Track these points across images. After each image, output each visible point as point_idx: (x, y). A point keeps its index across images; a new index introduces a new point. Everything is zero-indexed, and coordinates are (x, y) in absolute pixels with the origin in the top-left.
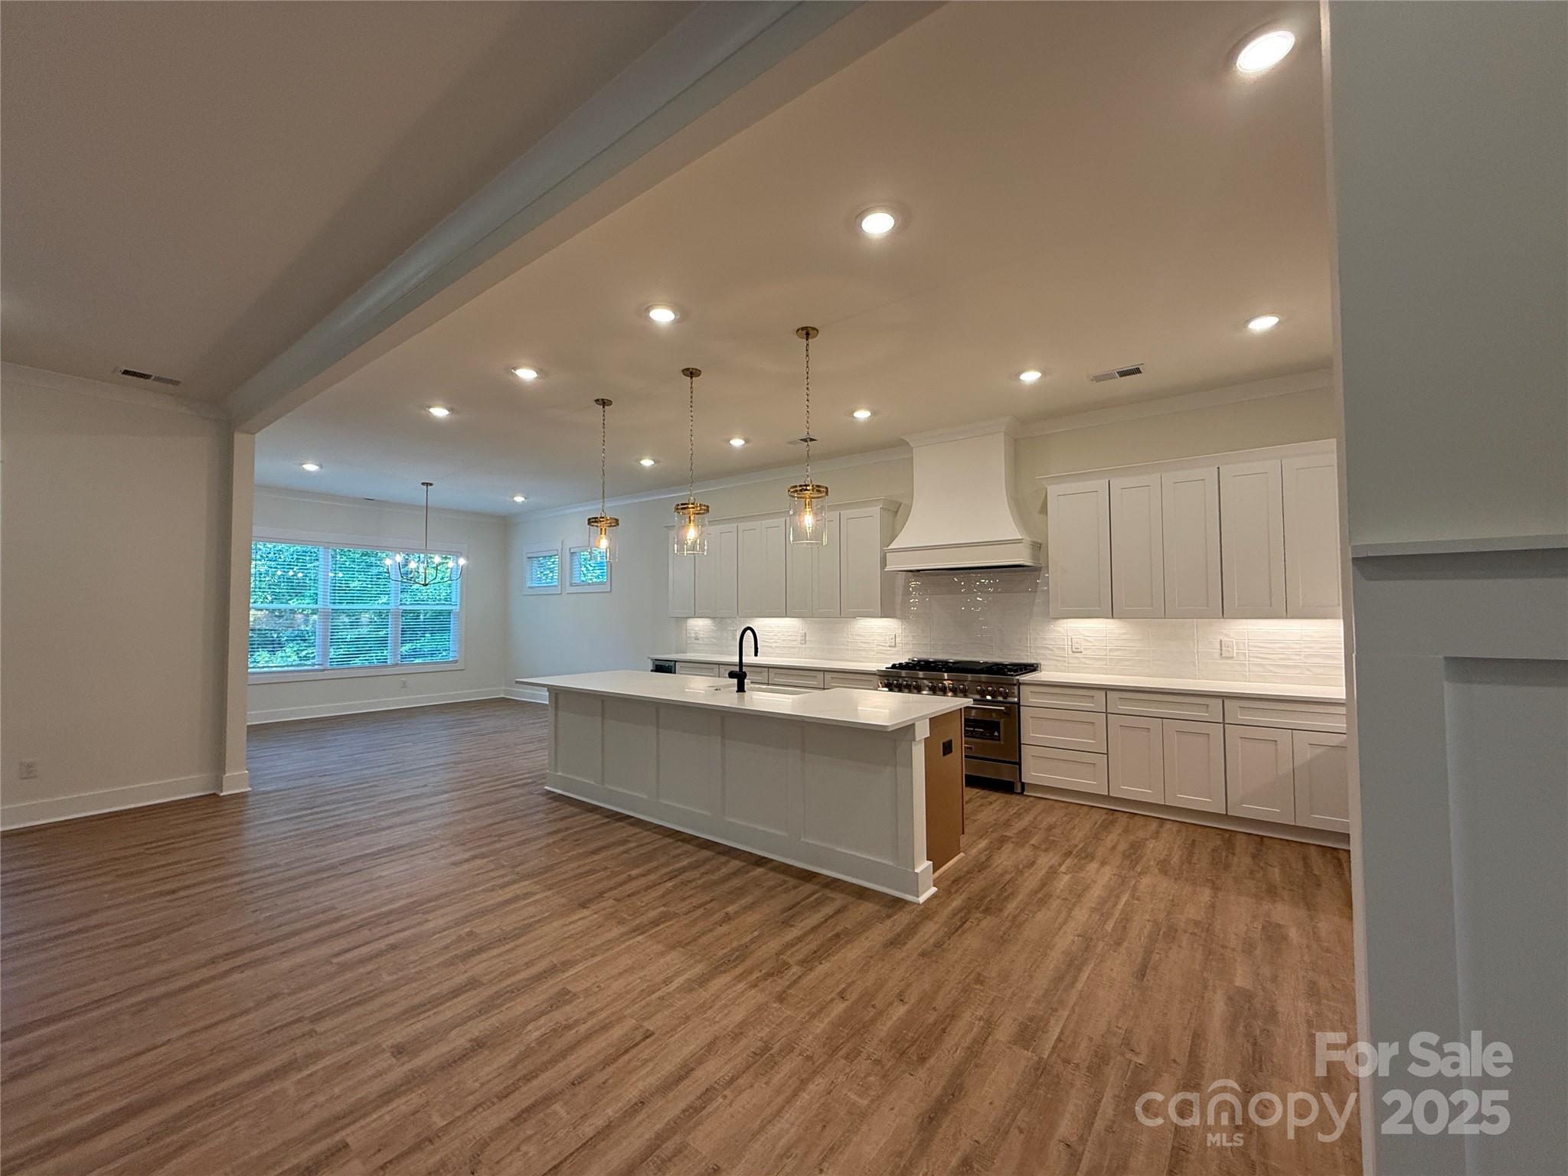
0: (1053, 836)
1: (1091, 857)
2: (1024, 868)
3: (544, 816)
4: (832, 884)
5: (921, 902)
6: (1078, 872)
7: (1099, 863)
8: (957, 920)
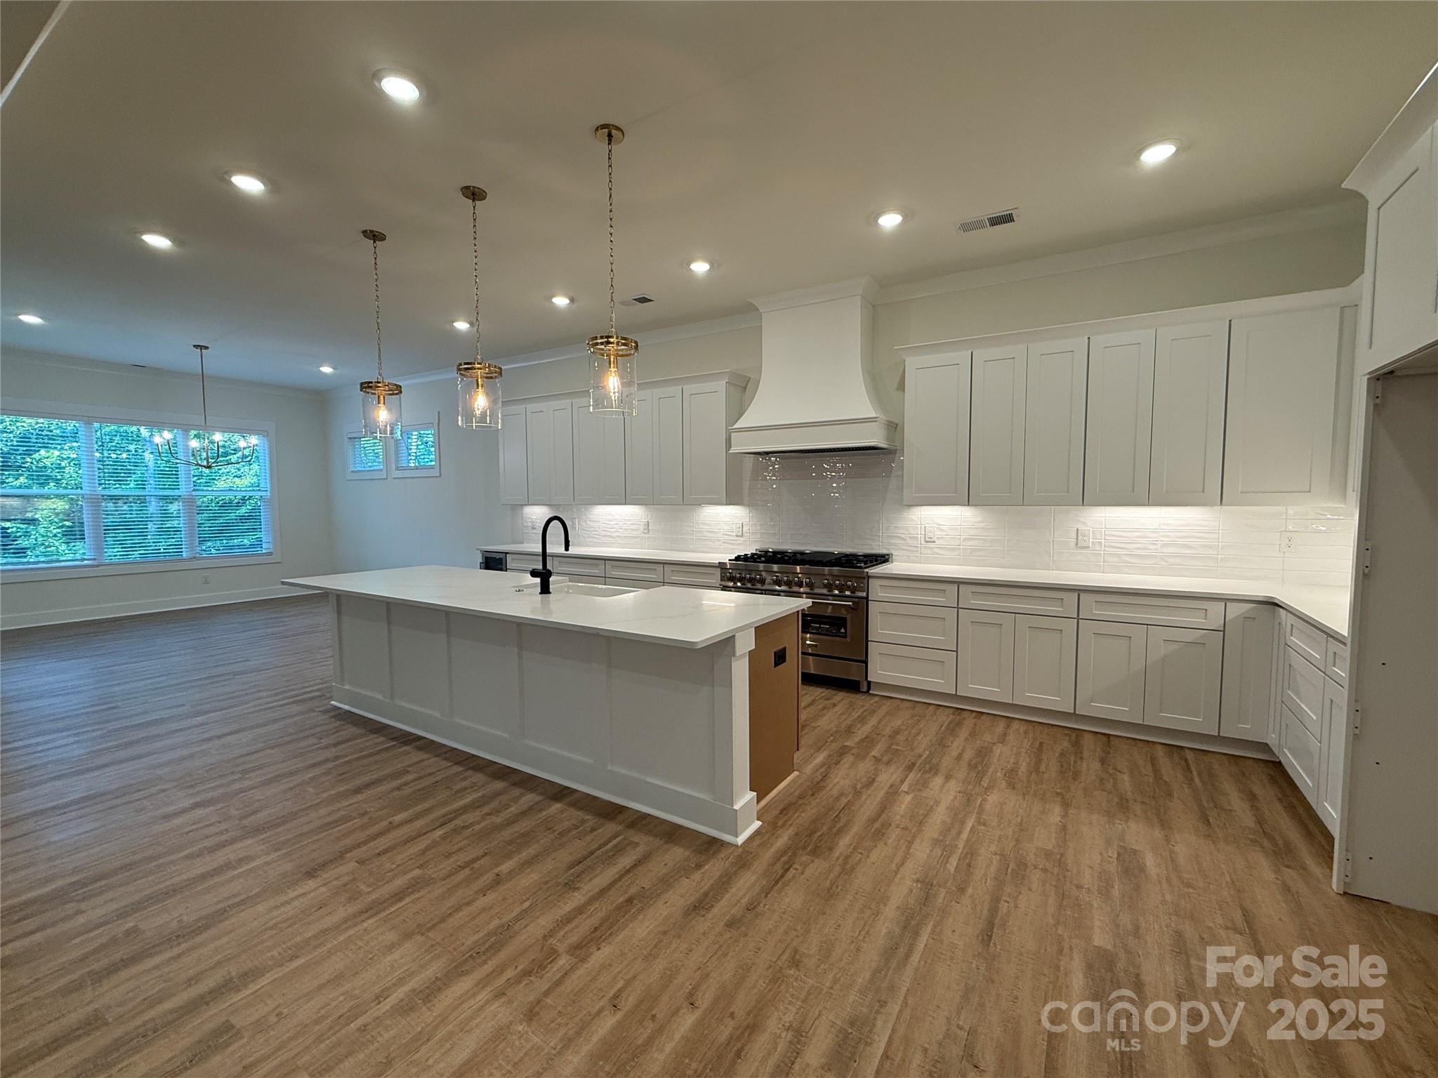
0: (897, 745)
1: (933, 770)
2: (862, 788)
3: (315, 741)
4: (641, 822)
5: (740, 844)
6: (921, 790)
7: (943, 778)
8: (778, 868)
